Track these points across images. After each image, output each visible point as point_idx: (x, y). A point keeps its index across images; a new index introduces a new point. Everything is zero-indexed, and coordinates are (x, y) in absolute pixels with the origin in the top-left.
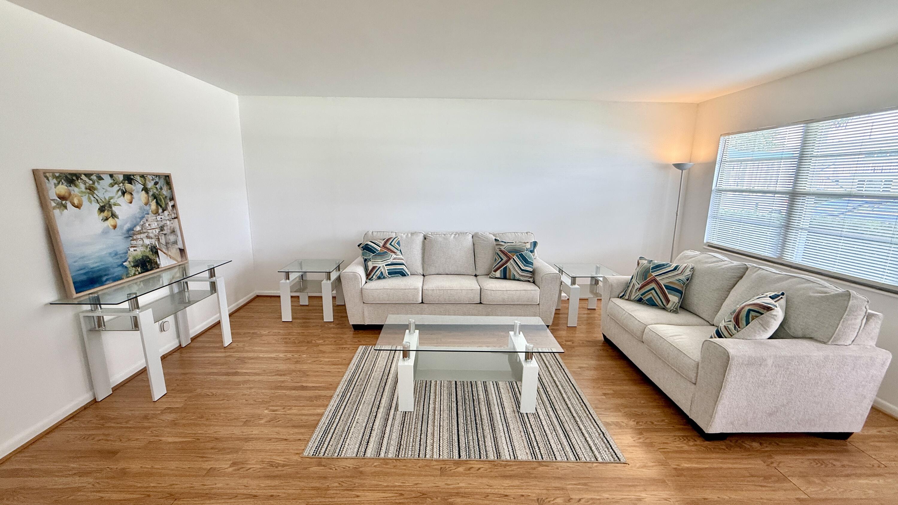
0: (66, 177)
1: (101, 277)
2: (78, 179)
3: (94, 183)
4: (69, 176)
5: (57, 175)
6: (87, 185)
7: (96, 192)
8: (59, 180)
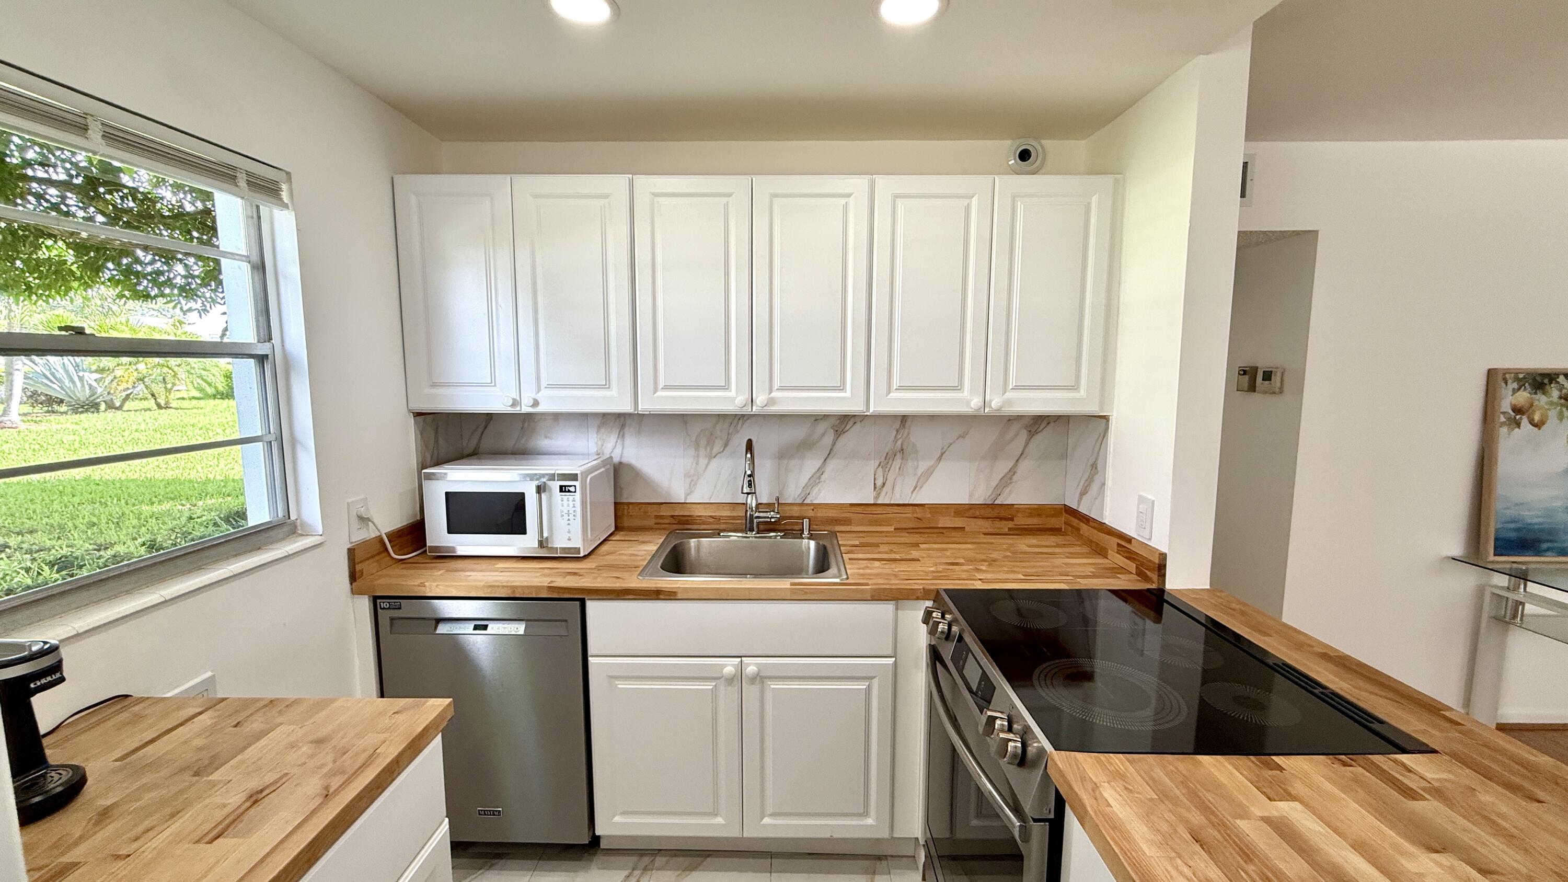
0: (1534, 379)
1: (1539, 541)
2: (1551, 383)
4: (1539, 379)
5: (1521, 376)
8: (1521, 384)
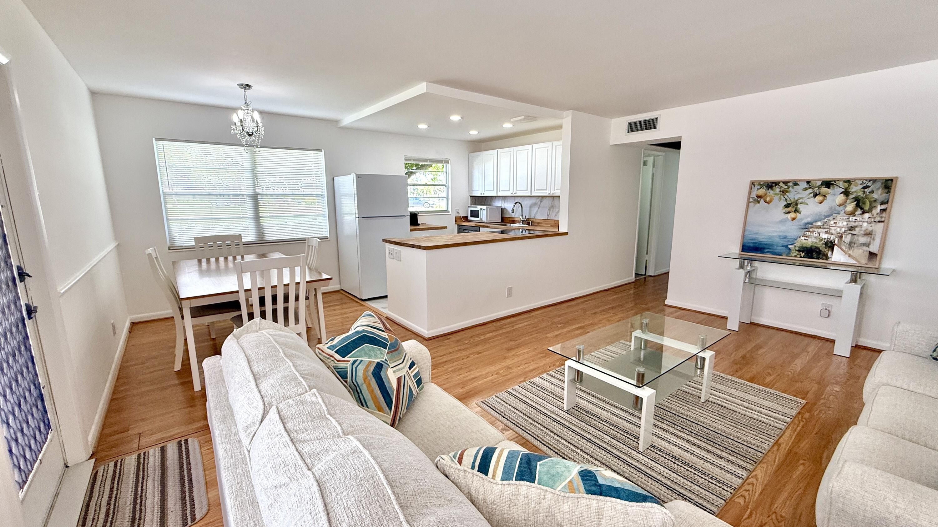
2: (776, 185)
3: (788, 188)
6: (782, 189)
7: (787, 194)
8: (762, 186)
